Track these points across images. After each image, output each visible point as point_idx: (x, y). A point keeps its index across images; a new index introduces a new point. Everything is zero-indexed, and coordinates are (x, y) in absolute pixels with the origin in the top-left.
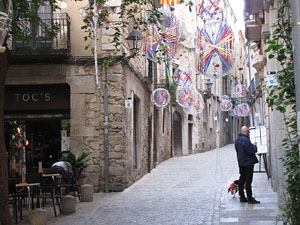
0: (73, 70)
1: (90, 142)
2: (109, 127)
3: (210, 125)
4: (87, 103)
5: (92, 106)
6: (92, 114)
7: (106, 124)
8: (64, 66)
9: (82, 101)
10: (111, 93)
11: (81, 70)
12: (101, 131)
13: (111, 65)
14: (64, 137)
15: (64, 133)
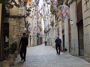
0: (10, 19)
1: (14, 39)
2: (20, 35)
4: (14, 29)
6: (15, 32)
7: (19, 34)
8: (7, 18)
9: (13, 28)
10: (21, 26)
11: (12, 19)
12: (18, 37)
13: (21, 18)
14: (6, 38)
15: (6, 37)
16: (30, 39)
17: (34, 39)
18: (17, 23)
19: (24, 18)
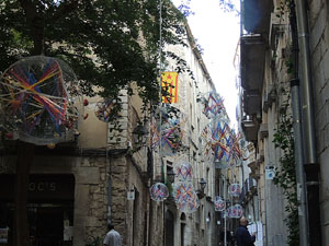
0: (78, 161)
1: (92, 232)
2: (111, 217)
3: (203, 227)
4: (91, 194)
5: (95, 197)
6: (95, 205)
7: (109, 214)
10: (115, 185)
11: (86, 162)
12: (104, 222)
13: (116, 157)
14: (66, 227)
15: (66, 222)
16: (183, 225)
17: (198, 225)
18: (103, 175)
19: (124, 159)
